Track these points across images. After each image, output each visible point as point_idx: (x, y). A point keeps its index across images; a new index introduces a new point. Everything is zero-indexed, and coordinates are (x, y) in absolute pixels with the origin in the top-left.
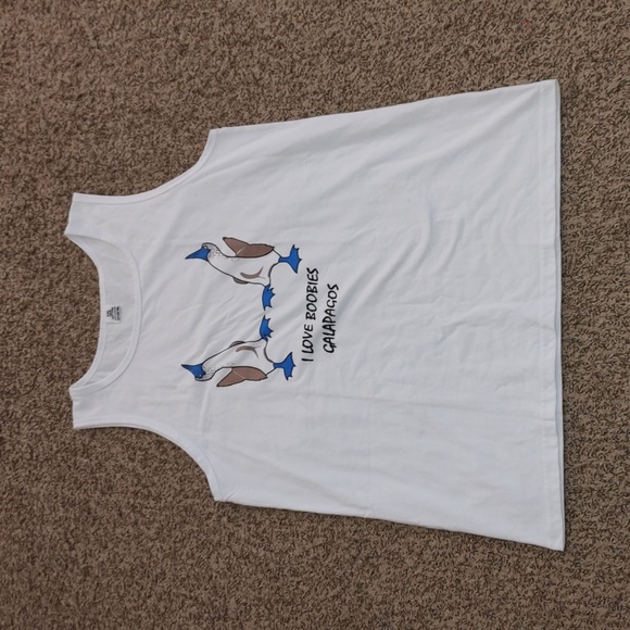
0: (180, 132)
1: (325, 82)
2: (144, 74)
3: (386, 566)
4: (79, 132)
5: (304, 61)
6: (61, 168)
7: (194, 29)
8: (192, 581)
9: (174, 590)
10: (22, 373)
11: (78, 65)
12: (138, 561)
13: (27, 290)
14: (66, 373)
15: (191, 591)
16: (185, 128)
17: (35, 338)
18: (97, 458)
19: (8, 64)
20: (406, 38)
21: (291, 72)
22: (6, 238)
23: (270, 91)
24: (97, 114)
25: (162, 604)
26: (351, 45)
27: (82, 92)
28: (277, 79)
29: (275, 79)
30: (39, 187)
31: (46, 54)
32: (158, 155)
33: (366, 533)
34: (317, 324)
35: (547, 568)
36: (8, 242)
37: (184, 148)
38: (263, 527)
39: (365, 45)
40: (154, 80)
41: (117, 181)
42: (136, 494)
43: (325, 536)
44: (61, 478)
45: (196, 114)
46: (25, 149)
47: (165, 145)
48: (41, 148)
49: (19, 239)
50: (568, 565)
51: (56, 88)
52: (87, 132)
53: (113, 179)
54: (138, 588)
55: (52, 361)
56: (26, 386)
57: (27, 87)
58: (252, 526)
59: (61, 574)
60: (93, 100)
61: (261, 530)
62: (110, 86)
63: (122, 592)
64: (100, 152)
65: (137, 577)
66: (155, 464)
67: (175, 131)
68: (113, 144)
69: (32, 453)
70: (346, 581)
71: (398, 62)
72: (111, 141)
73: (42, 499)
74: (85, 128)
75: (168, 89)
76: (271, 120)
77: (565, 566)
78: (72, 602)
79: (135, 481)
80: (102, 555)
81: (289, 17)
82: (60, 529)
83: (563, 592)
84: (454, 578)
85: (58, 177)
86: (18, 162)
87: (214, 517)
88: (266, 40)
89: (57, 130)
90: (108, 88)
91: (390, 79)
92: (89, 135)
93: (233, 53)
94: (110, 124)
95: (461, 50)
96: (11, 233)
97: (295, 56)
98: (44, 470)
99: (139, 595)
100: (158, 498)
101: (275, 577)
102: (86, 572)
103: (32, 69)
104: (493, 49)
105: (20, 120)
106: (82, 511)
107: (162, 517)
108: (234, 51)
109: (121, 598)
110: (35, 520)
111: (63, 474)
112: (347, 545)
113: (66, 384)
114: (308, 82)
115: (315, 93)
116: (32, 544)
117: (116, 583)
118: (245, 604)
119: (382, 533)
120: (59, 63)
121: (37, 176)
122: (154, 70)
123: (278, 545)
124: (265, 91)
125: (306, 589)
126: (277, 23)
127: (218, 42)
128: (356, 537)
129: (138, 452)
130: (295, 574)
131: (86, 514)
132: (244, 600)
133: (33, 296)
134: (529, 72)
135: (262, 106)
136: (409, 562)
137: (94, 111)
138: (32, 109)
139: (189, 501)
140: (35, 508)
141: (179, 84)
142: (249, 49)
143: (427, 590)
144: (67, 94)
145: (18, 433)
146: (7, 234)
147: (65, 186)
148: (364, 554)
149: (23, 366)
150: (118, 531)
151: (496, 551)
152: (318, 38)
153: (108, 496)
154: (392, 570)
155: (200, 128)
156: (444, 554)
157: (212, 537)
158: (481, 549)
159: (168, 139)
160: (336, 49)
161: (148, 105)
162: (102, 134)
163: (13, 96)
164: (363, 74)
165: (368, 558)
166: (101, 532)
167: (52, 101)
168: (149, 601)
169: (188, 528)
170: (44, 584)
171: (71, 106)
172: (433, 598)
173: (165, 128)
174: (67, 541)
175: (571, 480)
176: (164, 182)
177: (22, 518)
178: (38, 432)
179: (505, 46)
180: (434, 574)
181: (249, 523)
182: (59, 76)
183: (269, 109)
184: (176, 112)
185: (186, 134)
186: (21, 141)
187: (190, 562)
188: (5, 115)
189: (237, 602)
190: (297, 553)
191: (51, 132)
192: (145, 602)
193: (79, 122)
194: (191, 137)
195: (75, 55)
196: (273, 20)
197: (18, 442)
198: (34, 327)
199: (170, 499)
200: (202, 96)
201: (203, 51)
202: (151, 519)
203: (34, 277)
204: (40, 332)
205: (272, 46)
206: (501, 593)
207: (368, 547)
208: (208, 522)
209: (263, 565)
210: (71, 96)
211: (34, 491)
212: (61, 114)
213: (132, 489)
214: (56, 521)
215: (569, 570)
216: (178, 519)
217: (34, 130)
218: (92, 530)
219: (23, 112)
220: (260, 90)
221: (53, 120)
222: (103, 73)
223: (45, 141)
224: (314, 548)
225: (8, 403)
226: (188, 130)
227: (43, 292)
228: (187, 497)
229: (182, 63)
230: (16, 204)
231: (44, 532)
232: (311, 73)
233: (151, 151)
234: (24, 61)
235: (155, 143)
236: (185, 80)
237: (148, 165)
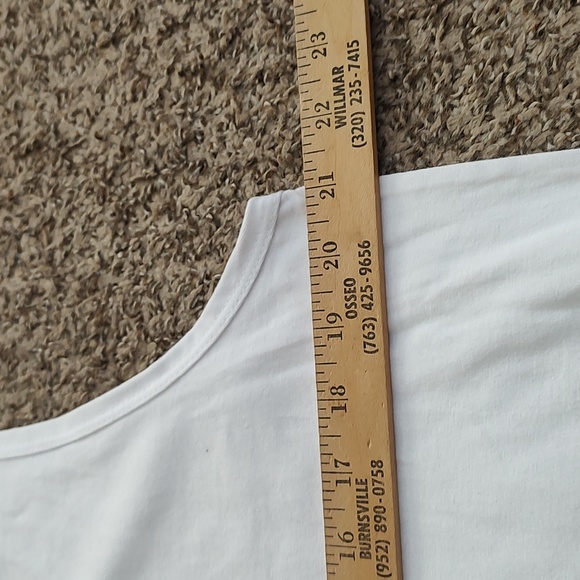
0: (142, 221)
2: (20, 31)
16: (157, 203)
37: (157, 273)
47: (92, 264)
67: (125, 215)
75: (96, 73)
76: (514, 141)
124: (479, 44)
135: (465, 107)
141: (134, 50)
155: (214, 199)
159: (103, 241)
161: (31, 131)
173: (89, 205)
176: (91, 391)
183: (501, 114)
184: (125, 151)
185: (165, 225)
194: (183, 236)
200: (218, 85)
220: (454, 39)
226: (169, 210)
233: (49, 285)
235: (59, 255)
236: (153, 34)
237: (40, 331)
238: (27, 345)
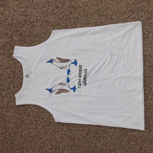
1: (96, 21)
2: (46, 12)
3: (102, 139)
4: (26, 25)
5: (90, 15)
6: (20, 33)
7: (61, 2)
8: (50, 140)
9: (46, 142)
10: (6, 85)
11: (27, 7)
12: (36, 134)
13: (8, 64)
14: (18, 86)
15: (50, 142)
16: (56, 27)
17: (10, 76)
18: (26, 108)
19: (6, 4)
20: (118, 12)
21: (87, 17)
22: (3, 50)
23: (81, 21)
24: (32, 20)
25: (42, 145)
26: (103, 12)
27: (28, 14)
28: (83, 18)
29: (82, 18)
30: (14, 38)
31: (18, 3)
32: (48, 33)
33: (98, 131)
34: (82, 79)
35: (143, 142)
36: (3, 51)
38: (71, 128)
39: (107, 13)
40: (48, 14)
41: (36, 39)
42: (36, 117)
43: (87, 131)
44: (15, 112)
45: (60, 24)
46: (10, 27)
48: (15, 27)
49: (7, 50)
50: (149, 142)
51: (20, 12)
52: (28, 25)
53: (35, 38)
54: (35, 141)
55: (15, 82)
56: (7, 88)
57: (12, 11)
58: (68, 127)
59: (14, 136)
60: (31, 17)
61: (70, 128)
62: (36, 14)
63: (31, 141)
64: (32, 31)
65: (35, 138)
66: (42, 111)
68: (36, 29)
69: (7, 105)
70: (92, 142)
71: (116, 18)
72: (35, 28)
73: (10, 117)
74: (28, 24)
75: (52, 17)
76: (80, 27)
77: (147, 142)
78: (17, 143)
79: (36, 114)
80: (26, 132)
81: (87, 3)
82: (14, 125)
83: (147, 148)
84: (120, 143)
85: (19, 35)
86: (8, 30)
87: (58, 125)
88: (80, 8)
89: (20, 23)
90: (35, 14)
91: (113, 22)
92: (29, 26)
93: (71, 10)
94: (35, 24)
95: (132, 17)
96: (5, 48)
97: (88, 13)
98: (11, 110)
99: (36, 142)
100: (42, 119)
101: (73, 140)
102: (21, 136)
103: (13, 6)
104: (140, 18)
105: (9, 19)
106: (21, 121)
107: (43, 124)
108: (72, 9)
109: (31, 143)
110: (7, 122)
111: (16, 111)
112: (92, 134)
113: (18, 89)
114: (91, 20)
115: (93, 23)
116: (6, 128)
117: (29, 139)
118: (64, 146)
119: (102, 132)
120: (21, 6)
121: (13, 35)
122: (49, 11)
123: (74, 133)
124: (79, 21)
125: (81, 143)
126: (84, 4)
127: (67, 7)
128: (95, 132)
129: (38, 107)
130: (79, 140)
131: (22, 121)
132: (64, 145)
133: (10, 65)
134: (149, 25)
135: (78, 24)
136: (109, 139)
137: (31, 20)
138: (13, 17)
139: (51, 120)
140: (7, 119)
141: (56, 16)
142: (76, 9)
143: (113, 145)
144: (23, 14)
145: (4, 100)
146: (3, 49)
147: (21, 38)
148: (97, 136)
149: (6, 83)
150: (31, 126)
151: (131, 137)
152: (95, 9)
153: (28, 117)
154: (104, 140)
156: (118, 137)
157: (57, 129)
158: (127, 137)
160: (99, 13)
161: (46, 20)
162: (33, 26)
163: (7, 13)
164: (106, 20)
165: (98, 137)
166: (26, 126)
167: (19, 16)
168: (38, 144)
169: (50, 127)
170: (9, 138)
171: (24, 18)
172: (114, 147)
173: (51, 27)
174: (16, 128)
175: (151, 122)
177: (3, 121)
178: (10, 100)
179: (144, 18)
180: (115, 142)
181: (67, 127)
182: (21, 9)
183: (80, 25)
184: (54, 23)
186: (9, 25)
187: (50, 135)
188: (5, 18)
189: (62, 145)
190: (79, 135)
191: (18, 23)
192: (37, 144)
193: (26, 22)
195: (26, 4)
196: (83, 3)
197: (4, 102)
198: (10, 73)
199: (46, 119)
200: (62, 20)
201: (63, 8)
202: (40, 124)
203: (11, 61)
204: (11, 75)
205: (82, 9)
206: (131, 147)
207: (98, 135)
208: (56, 126)
209: (70, 137)
210: (25, 15)
211: (7, 115)
212: (21, 19)
213: (35, 116)
214: (13, 123)
215: (149, 143)
216: (48, 124)
217: (13, 22)
218: (24, 125)
219: (10, 17)
220: (78, 20)
221: (19, 21)
222: (34, 10)
223: (16, 26)
224: (84, 134)
225: (1, 92)
227: (13, 65)
228: (51, 119)
229: (57, 11)
230: (7, 41)
231: (10, 125)
232: (92, 18)
233: (47, 32)
234: (11, 4)
235: (48, 30)
236: (57, 15)
237: (45, 36)
238: (44, 36)
